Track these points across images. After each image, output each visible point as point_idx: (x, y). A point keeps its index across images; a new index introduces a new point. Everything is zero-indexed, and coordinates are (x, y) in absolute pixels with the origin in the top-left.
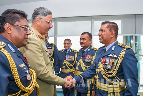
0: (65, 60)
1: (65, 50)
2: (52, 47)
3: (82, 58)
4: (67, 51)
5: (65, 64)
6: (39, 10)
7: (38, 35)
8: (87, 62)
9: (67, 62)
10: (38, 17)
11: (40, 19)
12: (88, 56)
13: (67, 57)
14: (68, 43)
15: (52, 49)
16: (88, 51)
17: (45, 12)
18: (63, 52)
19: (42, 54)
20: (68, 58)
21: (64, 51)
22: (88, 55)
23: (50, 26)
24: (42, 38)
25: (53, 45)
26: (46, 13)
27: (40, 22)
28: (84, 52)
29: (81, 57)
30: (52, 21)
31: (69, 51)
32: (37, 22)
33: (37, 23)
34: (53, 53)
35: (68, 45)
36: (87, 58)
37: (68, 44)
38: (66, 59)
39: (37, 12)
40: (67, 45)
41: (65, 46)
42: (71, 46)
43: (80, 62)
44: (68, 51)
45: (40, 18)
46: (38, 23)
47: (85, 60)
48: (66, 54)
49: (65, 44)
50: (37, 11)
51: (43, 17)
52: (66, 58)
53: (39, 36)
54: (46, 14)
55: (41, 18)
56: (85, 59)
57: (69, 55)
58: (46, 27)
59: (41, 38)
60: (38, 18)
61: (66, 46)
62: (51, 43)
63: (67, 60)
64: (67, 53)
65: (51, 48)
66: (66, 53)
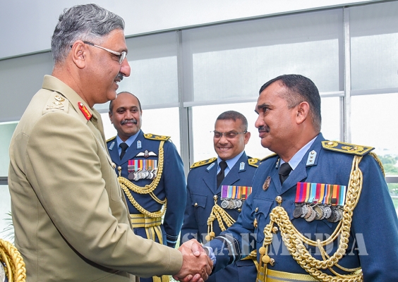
0: (216, 206)
1: (219, 161)
2: (157, 152)
3: (282, 204)
4: (226, 166)
5: (215, 221)
6: (78, 14)
7: (81, 108)
8: (315, 220)
9: (223, 212)
10: (80, 37)
11: (86, 45)
12: (311, 187)
13: (226, 191)
14: (229, 129)
15: (156, 157)
16: (311, 161)
17: (103, 21)
18: (209, 168)
19: (100, 175)
20: (229, 196)
21: (214, 169)
22: (314, 185)
23: (124, 69)
24: (92, 116)
25: (162, 144)
26: (105, 22)
27: (88, 58)
28: (285, 168)
29: (279, 198)
30: (126, 51)
31: (237, 165)
32: (76, 59)
33: (76, 61)
34: (159, 177)
35: (233, 140)
36: (310, 198)
37: (228, 135)
38: (219, 203)
39: (74, 23)
40: (223, 140)
41: (218, 145)
42: (245, 142)
43: (275, 224)
44: (231, 164)
45: (85, 42)
46: (80, 63)
47: (299, 211)
48: (220, 180)
49: (218, 134)
50: (72, 18)
51: (96, 39)
52: (219, 195)
53: (84, 109)
54: (105, 26)
55: (89, 41)
56: (302, 204)
57: (236, 183)
58: (111, 75)
59: (89, 116)
60: (79, 41)
61: (223, 145)
62: (154, 136)
63: (227, 204)
64: (227, 172)
65: (152, 154)
66: (222, 173)
